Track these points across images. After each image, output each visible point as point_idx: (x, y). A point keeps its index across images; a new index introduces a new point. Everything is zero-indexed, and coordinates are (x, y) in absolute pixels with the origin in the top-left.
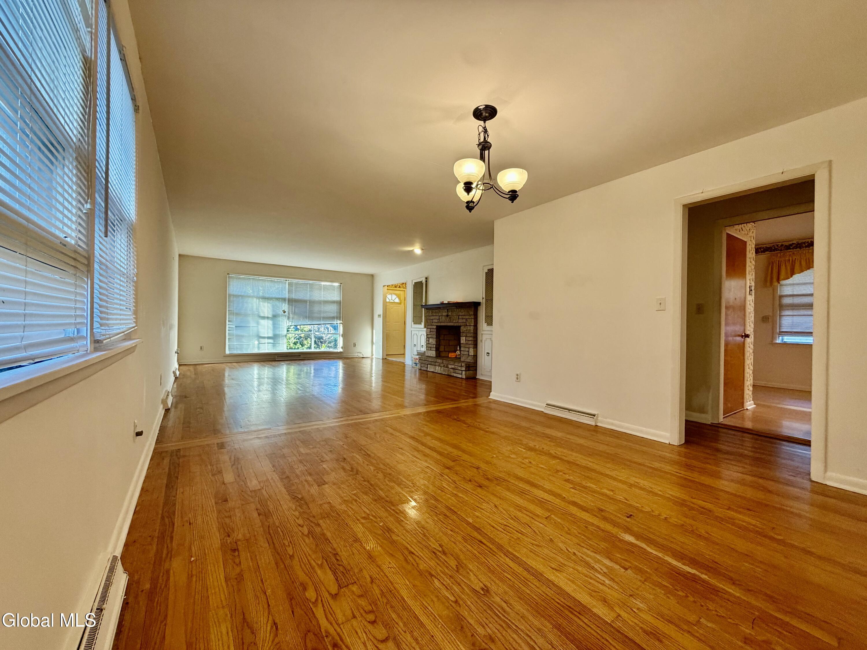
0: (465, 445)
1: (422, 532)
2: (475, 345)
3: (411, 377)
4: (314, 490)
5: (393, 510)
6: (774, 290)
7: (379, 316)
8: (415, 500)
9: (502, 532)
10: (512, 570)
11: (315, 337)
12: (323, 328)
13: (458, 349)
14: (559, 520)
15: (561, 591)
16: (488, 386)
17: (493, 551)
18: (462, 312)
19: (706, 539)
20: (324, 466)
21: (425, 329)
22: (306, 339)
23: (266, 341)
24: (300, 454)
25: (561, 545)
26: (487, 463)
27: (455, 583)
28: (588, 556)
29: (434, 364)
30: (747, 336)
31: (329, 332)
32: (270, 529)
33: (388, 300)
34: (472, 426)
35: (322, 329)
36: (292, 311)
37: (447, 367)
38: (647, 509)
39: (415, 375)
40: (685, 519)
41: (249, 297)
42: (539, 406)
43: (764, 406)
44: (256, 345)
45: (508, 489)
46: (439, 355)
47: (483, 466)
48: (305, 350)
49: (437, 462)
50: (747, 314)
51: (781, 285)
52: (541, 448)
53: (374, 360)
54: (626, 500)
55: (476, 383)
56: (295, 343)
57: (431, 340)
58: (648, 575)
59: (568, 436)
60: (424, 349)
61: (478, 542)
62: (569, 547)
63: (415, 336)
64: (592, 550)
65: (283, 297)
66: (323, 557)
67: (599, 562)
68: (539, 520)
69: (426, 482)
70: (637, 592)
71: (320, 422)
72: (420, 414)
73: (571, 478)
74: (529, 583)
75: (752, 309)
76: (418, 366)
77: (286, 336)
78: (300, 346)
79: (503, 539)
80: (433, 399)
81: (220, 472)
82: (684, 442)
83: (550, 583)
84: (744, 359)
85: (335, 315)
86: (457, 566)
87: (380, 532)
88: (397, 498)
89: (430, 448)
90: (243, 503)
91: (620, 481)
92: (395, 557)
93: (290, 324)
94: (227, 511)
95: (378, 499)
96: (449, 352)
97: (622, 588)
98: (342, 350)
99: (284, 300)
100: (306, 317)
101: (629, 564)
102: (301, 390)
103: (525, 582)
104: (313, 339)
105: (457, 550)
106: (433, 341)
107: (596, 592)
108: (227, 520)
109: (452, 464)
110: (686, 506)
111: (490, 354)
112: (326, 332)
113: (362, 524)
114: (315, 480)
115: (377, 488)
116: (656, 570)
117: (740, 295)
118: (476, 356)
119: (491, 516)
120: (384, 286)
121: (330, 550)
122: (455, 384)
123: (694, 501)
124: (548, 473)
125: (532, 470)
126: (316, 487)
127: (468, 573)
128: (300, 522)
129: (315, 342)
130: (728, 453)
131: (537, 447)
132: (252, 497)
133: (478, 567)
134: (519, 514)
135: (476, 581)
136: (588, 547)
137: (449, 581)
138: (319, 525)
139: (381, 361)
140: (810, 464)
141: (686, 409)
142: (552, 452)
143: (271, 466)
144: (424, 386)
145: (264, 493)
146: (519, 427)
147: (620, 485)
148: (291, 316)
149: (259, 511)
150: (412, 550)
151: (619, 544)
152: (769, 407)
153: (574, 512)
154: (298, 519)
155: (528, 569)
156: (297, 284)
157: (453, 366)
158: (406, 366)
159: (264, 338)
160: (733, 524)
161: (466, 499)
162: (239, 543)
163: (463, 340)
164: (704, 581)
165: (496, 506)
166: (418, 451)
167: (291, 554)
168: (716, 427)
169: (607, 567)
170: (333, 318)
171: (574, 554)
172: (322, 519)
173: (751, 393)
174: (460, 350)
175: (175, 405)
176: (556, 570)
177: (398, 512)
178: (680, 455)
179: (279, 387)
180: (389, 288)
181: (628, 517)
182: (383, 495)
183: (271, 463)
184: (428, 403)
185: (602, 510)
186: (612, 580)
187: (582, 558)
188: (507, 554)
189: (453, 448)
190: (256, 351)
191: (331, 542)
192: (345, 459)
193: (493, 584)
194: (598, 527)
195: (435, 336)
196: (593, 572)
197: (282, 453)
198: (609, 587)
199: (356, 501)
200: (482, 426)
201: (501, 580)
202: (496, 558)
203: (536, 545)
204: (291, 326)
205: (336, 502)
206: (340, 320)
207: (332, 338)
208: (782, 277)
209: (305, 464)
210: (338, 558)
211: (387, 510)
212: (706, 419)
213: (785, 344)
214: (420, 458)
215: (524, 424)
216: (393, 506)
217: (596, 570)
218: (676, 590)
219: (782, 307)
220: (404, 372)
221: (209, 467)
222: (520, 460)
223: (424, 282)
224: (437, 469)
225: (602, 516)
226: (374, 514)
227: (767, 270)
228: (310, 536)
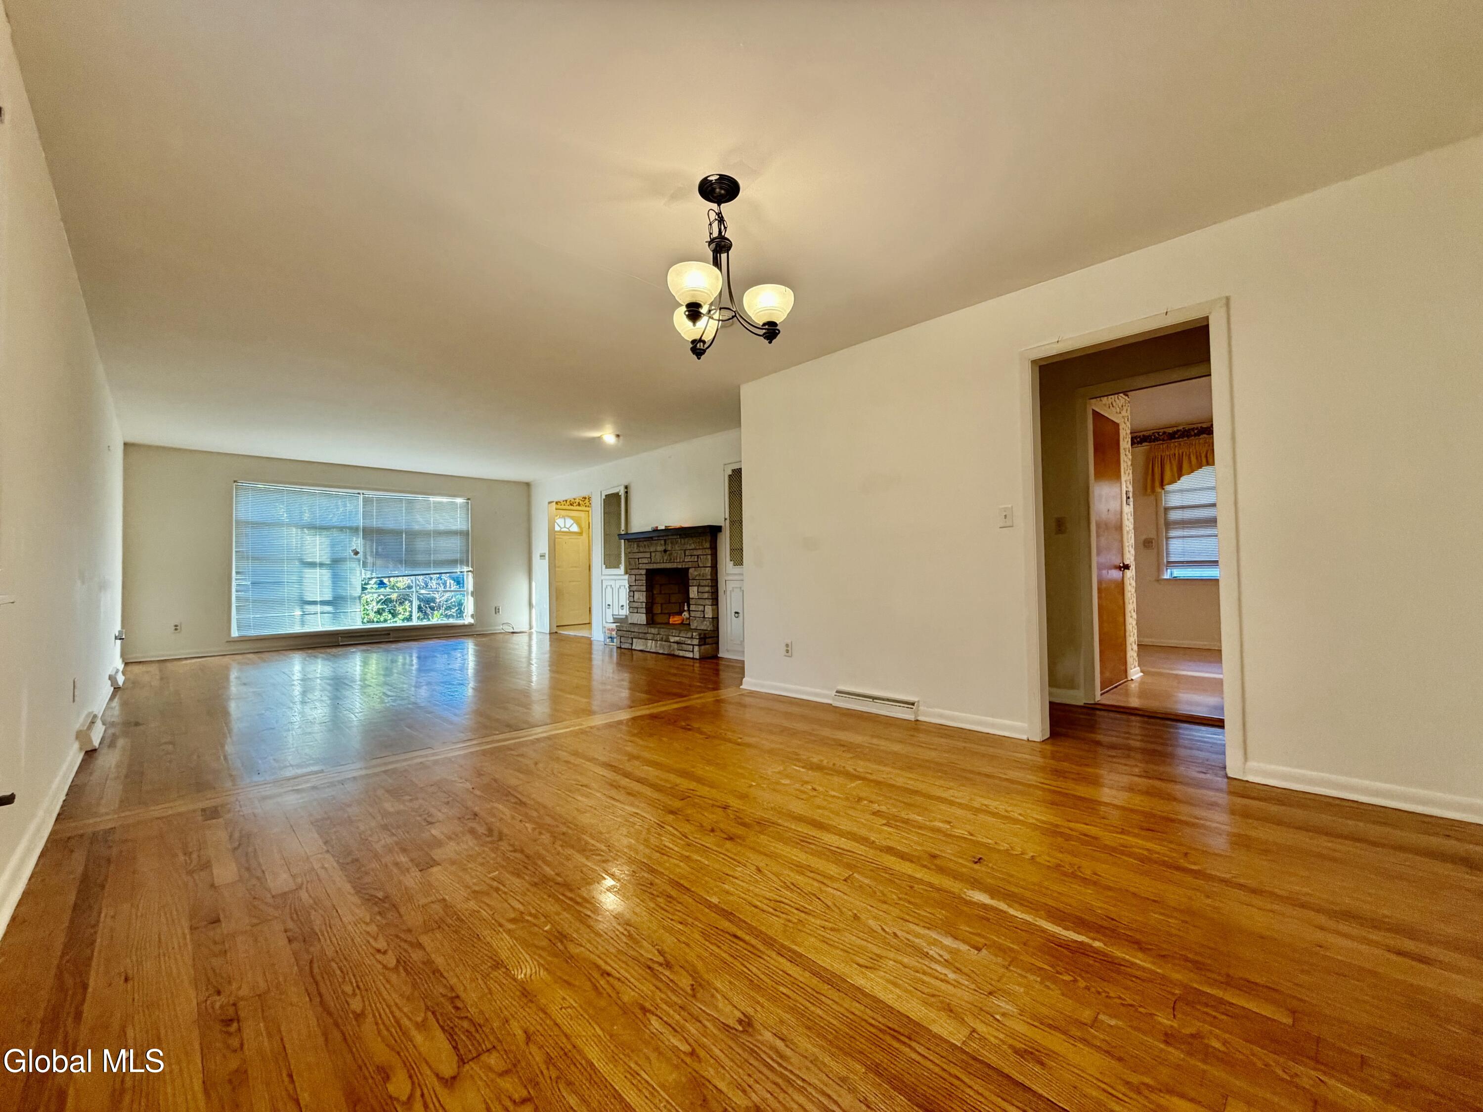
0: (703, 770)
1: (625, 933)
2: (715, 600)
3: (603, 661)
4: (412, 880)
5: (571, 899)
6: (1157, 501)
7: (542, 556)
8: (613, 876)
9: (773, 915)
10: (792, 979)
11: (419, 599)
12: (434, 582)
13: (686, 608)
14: (867, 881)
15: (876, 1003)
16: (739, 669)
17: (758, 950)
18: (690, 544)
19: (1095, 883)
20: (434, 832)
21: (626, 577)
22: (401, 604)
23: (318, 608)
24: (385, 814)
25: (871, 923)
26: (743, 797)
27: (688, 1017)
28: (918, 936)
29: (643, 637)
30: (1127, 567)
31: (448, 589)
32: (315, 965)
33: (557, 528)
34: (714, 737)
35: (433, 584)
36: (372, 552)
37: (667, 641)
38: (1004, 846)
39: (611, 656)
40: (1060, 855)
41: (281, 524)
42: (825, 696)
43: (1153, 674)
44: (298, 618)
45: (781, 839)
46: (651, 621)
47: (734, 803)
48: (399, 623)
49: (652, 803)
50: (1125, 533)
51: (1167, 492)
52: (831, 765)
53: (534, 637)
54: (972, 835)
55: (717, 664)
56: (379, 612)
57: (637, 595)
58: (1013, 955)
59: (875, 741)
60: (625, 612)
61: (730, 937)
62: (886, 924)
63: (609, 590)
64: (922, 924)
65: (355, 525)
66: (427, 1008)
67: (935, 943)
68: (835, 885)
69: (633, 842)
70: (999, 985)
71: (430, 751)
72: (620, 723)
73: (883, 808)
74: (823, 999)
75: (1132, 527)
76: (616, 642)
77: (360, 598)
78: (390, 616)
79: (773, 925)
80: (644, 696)
81: (206, 866)
82: (1048, 735)
83: (857, 993)
84: (1124, 603)
85: (458, 556)
86: (692, 985)
87: (545, 943)
88: (578, 876)
89: (639, 780)
90: (255, 921)
91: (960, 806)
92: (574, 986)
93: (369, 576)
94: (215, 943)
95: (542, 883)
96: (670, 614)
97: (974, 982)
98: (472, 621)
99: (354, 530)
100: (401, 562)
101: (983, 941)
102: (389, 696)
103: (815, 997)
104: (416, 603)
105: (692, 957)
106: (641, 597)
107: (933, 996)
108: (216, 962)
109: (677, 804)
110: (1061, 834)
111: (741, 615)
112: (442, 588)
113: (509, 932)
114: (412, 860)
115: (540, 863)
116: (1025, 944)
117: (1114, 505)
118: (717, 618)
119: (751, 888)
120: (550, 503)
121: (442, 990)
122: (683, 670)
123: (1072, 825)
124: (845, 803)
125: (818, 801)
126: (415, 873)
127: (713, 996)
128: (381, 944)
129: (420, 608)
130: (1113, 747)
131: (825, 762)
132: (276, 908)
133: (730, 982)
134: (800, 879)
135: (728, 1009)
136: (916, 921)
137: (677, 1017)
138: (420, 946)
139: (548, 636)
140: (1224, 753)
141: (1050, 686)
142: (850, 769)
143: (321, 842)
144: (626, 676)
145: (304, 895)
146: (793, 733)
147: (959, 812)
148: (370, 560)
149: (289, 934)
150: (609, 969)
151: (965, 909)
152: (1160, 674)
153: (888, 864)
154: (375, 939)
155: (818, 972)
156: (379, 500)
157: (677, 639)
158: (595, 643)
159: (314, 603)
160: (1130, 855)
161: (706, 862)
162: (241, 1004)
163: (693, 592)
164: (1097, 951)
165: (760, 870)
166: (617, 787)
167: (358, 1011)
168: (1092, 709)
169: (951, 951)
170: (454, 562)
171: (895, 934)
172: (426, 932)
173: (1135, 655)
174: (689, 610)
175: (110, 742)
176: (867, 967)
177: (579, 900)
178: (1044, 757)
179: (347, 693)
180: (559, 507)
181: (976, 863)
182: (553, 873)
183: (321, 837)
184: (633, 704)
185: (934, 856)
186: (958, 970)
187: (908, 940)
188: (782, 951)
189: (681, 776)
190: (298, 629)
191: (445, 974)
192: (476, 815)
193: (759, 1008)
194: (931, 885)
195: (644, 588)
196: (927, 963)
197: (346, 815)
198: (956, 984)
199: (497, 890)
200: (729, 735)
201: (773, 999)
202: (762, 961)
203: (832, 929)
204: (370, 579)
205: (458, 898)
206: (468, 566)
207: (454, 599)
208: (1166, 481)
209: (393, 831)
210: (460, 1005)
211: (558, 900)
212: (1076, 697)
213: (1176, 580)
214: (622, 799)
215: (801, 726)
216: (571, 890)
217: (932, 959)
218: (1058, 973)
219: (1169, 525)
220: (590, 653)
221: (182, 858)
222: (797, 786)
223: (622, 493)
224: (651, 816)
225: (936, 865)
226: (533, 911)
227: (1147, 468)
228: (401, 969)
